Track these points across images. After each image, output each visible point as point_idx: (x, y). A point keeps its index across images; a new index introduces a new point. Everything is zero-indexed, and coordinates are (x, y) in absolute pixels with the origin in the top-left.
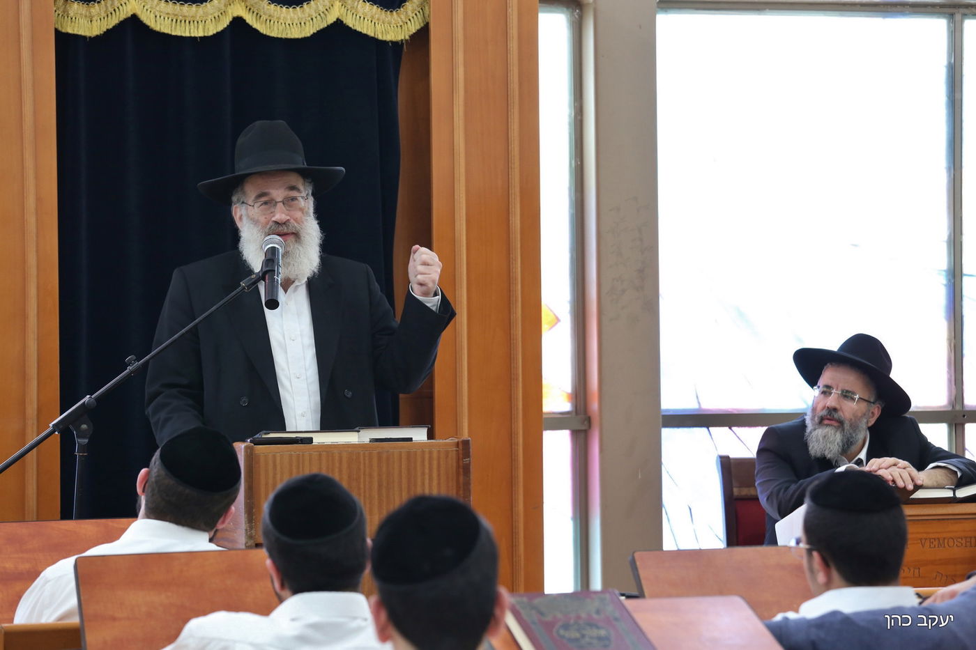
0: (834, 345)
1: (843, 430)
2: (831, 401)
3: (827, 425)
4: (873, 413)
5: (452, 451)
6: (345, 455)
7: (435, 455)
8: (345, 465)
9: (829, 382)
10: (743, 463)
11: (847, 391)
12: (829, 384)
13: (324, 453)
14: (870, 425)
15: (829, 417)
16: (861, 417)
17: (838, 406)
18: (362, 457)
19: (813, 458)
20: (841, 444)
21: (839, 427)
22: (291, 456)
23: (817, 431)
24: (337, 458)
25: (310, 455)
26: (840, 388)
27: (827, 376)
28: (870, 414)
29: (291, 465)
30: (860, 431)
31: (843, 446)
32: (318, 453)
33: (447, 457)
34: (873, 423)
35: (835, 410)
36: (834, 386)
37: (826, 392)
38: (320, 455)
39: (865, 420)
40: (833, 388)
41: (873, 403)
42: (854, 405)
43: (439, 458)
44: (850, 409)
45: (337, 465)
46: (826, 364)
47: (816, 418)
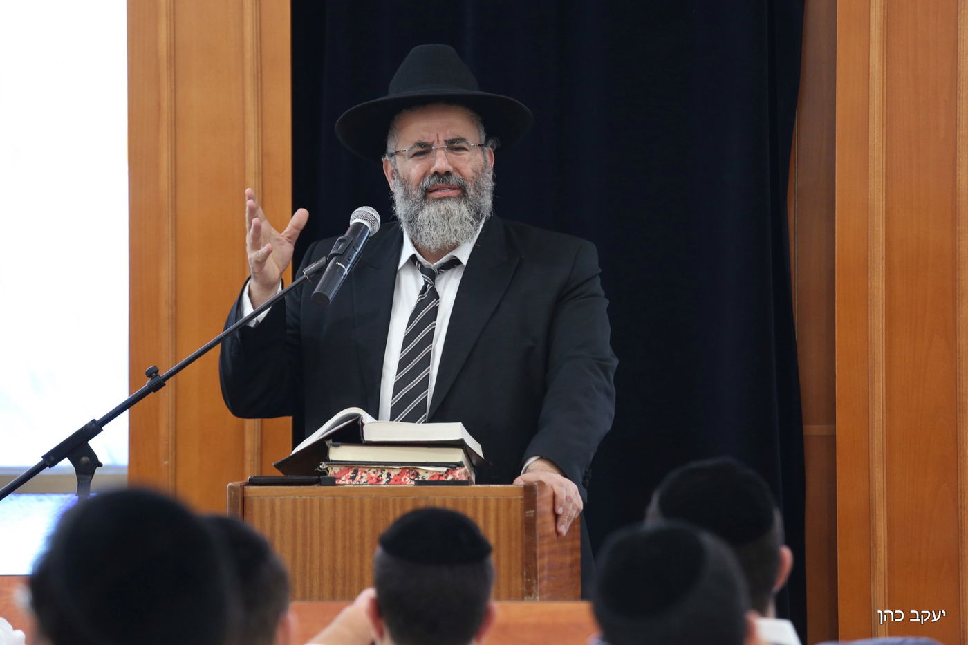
5: (516, 500)
6: (367, 501)
7: (492, 505)
8: (368, 516)
13: (340, 498)
18: (391, 506)
22: (294, 501)
24: (357, 506)
25: (321, 501)
29: (294, 513)
32: (332, 498)
33: (509, 507)
35: (448, 173)
38: (334, 501)
43: (497, 509)
45: (357, 514)
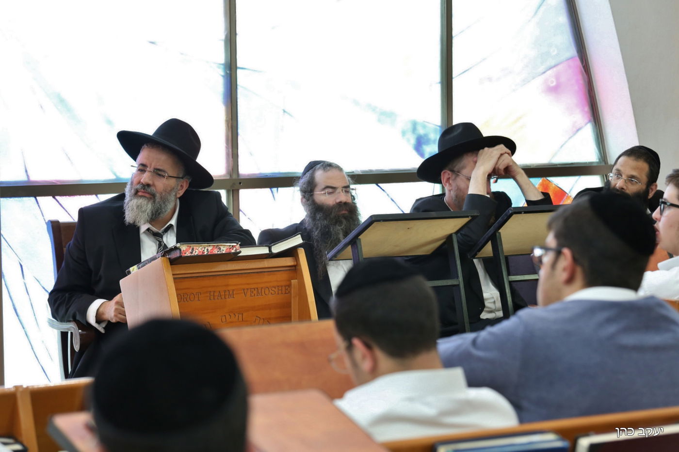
0: (149, 129)
1: (154, 202)
2: (146, 178)
3: (141, 196)
4: (182, 186)
9: (144, 162)
10: (68, 226)
11: (159, 170)
12: (144, 163)
14: (179, 196)
15: (144, 190)
16: (171, 190)
17: (150, 182)
19: (127, 224)
20: (150, 214)
21: (151, 198)
23: (132, 202)
26: (152, 167)
27: (143, 155)
28: (179, 187)
30: (169, 202)
31: (153, 215)
34: (181, 194)
35: (148, 185)
36: (148, 165)
37: (143, 168)
39: (174, 194)
40: (147, 167)
41: (182, 178)
42: (164, 181)
44: (161, 184)
46: (143, 145)
47: (133, 191)
